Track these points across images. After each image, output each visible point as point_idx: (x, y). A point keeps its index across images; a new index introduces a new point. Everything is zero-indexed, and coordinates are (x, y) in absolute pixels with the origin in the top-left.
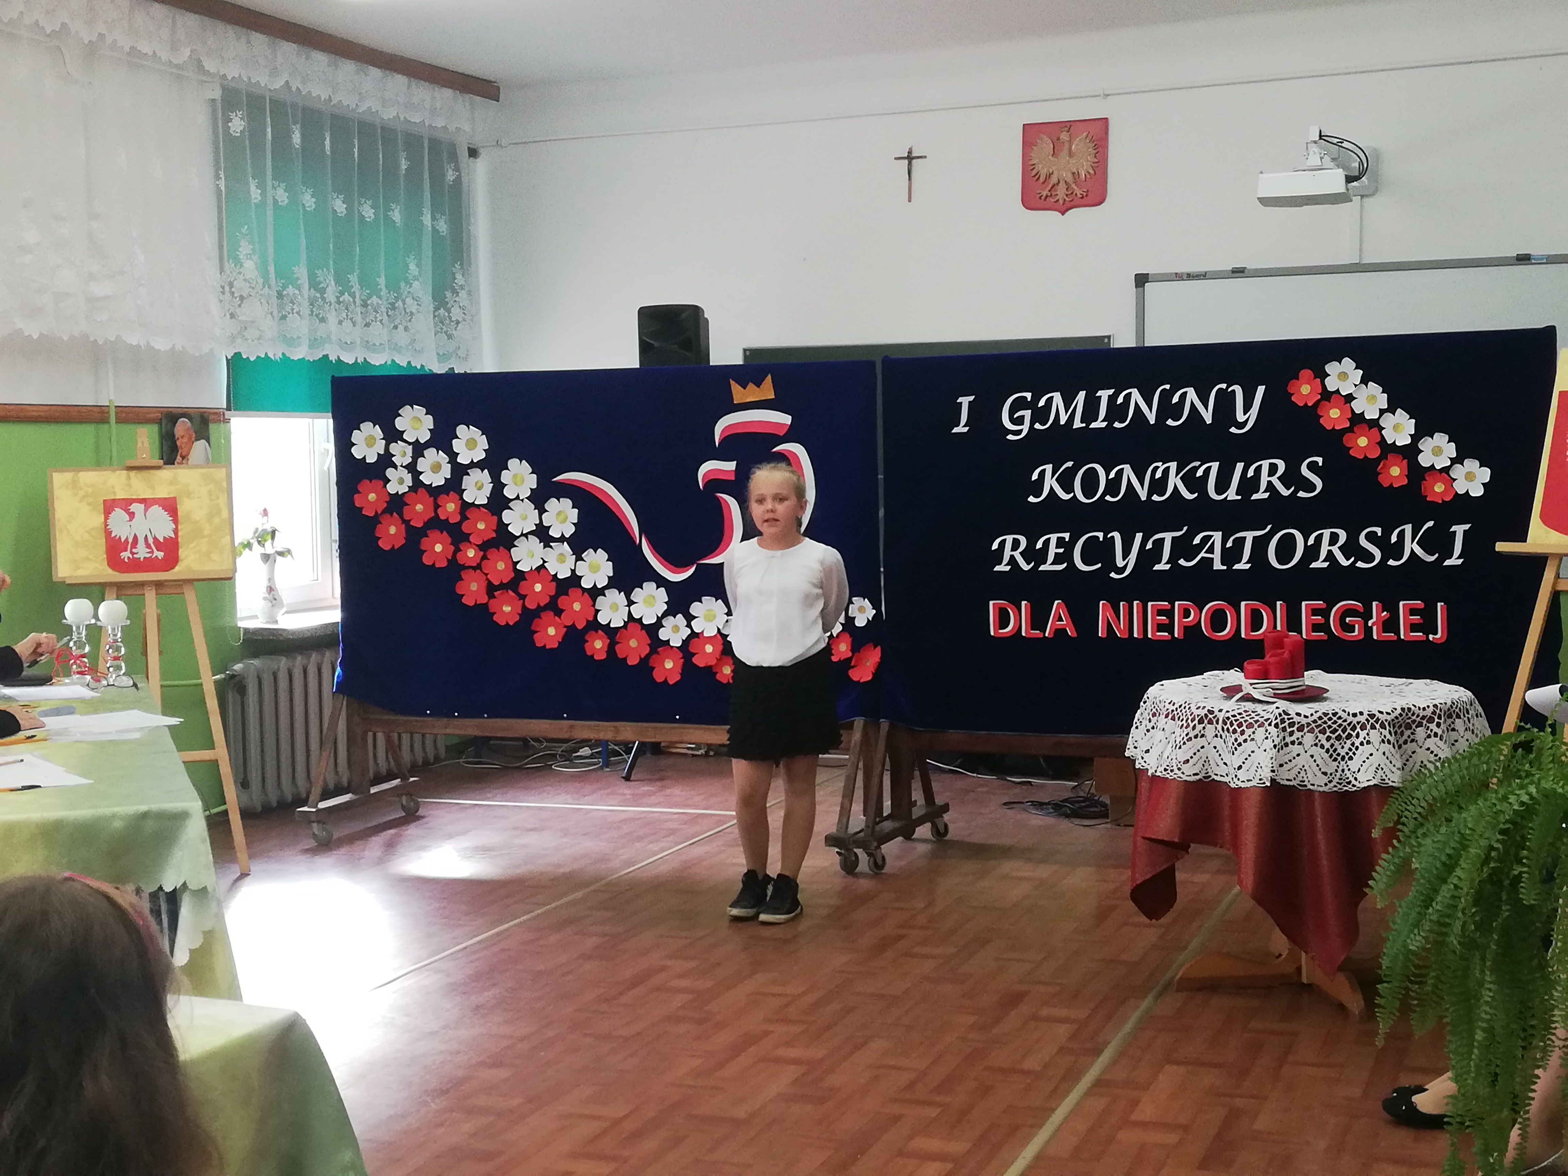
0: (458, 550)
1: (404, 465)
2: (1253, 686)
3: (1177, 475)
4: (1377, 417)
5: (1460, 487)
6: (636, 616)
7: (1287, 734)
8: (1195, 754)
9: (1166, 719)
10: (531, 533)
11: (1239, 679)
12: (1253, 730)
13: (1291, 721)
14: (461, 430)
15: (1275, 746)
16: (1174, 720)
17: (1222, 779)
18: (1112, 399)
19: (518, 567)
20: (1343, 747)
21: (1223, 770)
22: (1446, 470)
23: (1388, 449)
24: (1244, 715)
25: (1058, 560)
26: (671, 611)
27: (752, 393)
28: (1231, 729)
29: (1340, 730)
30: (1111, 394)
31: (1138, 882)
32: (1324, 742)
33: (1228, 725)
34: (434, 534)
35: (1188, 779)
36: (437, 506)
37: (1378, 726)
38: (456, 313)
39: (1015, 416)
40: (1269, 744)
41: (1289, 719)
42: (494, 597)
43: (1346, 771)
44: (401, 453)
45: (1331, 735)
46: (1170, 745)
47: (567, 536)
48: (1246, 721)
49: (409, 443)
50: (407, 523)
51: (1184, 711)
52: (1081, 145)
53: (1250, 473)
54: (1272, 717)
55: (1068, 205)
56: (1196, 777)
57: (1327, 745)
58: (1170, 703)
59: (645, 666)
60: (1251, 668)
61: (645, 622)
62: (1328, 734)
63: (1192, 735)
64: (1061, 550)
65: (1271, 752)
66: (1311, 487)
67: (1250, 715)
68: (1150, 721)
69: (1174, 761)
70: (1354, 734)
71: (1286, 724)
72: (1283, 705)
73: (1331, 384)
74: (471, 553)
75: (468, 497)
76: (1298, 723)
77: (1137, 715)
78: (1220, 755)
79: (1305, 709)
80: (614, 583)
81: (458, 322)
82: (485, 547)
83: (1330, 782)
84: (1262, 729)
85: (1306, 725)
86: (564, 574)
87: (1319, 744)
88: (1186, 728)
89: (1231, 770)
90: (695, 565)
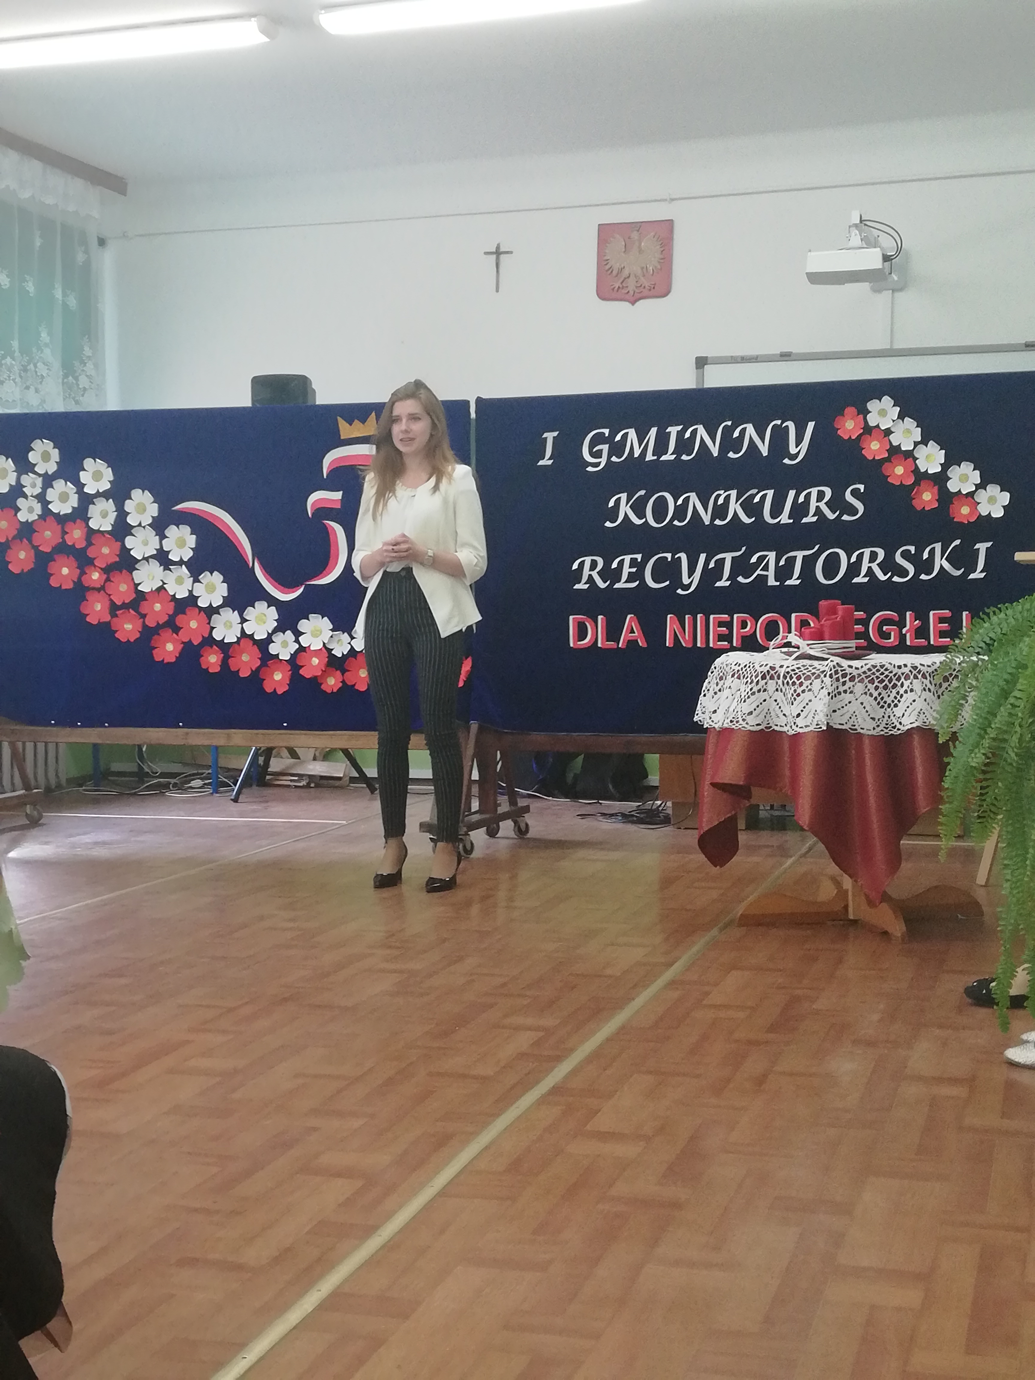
0: (83, 573)
1: (34, 494)
2: (811, 646)
3: (736, 503)
4: (911, 448)
5: (983, 510)
6: (248, 632)
7: (840, 684)
8: (758, 706)
9: (733, 679)
10: (152, 557)
12: (810, 681)
13: (844, 672)
14: (88, 463)
15: (829, 694)
16: (739, 679)
17: (781, 729)
18: (680, 434)
19: (140, 588)
20: (889, 696)
21: (783, 720)
22: (971, 495)
23: (920, 477)
24: (802, 669)
25: (631, 578)
26: (280, 628)
27: (357, 430)
28: (791, 682)
29: (887, 680)
31: (705, 831)
32: (872, 691)
33: (788, 679)
34: (61, 559)
35: (751, 728)
36: (65, 533)
37: (920, 676)
38: (83, 381)
39: (594, 450)
40: (824, 693)
42: (117, 616)
43: (892, 717)
44: (32, 484)
45: (879, 685)
46: (736, 700)
47: (185, 560)
48: (804, 674)
49: (39, 475)
50: (36, 548)
51: (748, 669)
52: (649, 244)
54: (827, 669)
55: (637, 296)
56: (758, 727)
57: (875, 694)
58: (736, 665)
59: (256, 678)
60: (808, 631)
61: (256, 637)
62: (876, 684)
63: (755, 689)
64: (634, 570)
65: (826, 701)
66: (854, 511)
67: (808, 669)
68: (717, 684)
69: (739, 713)
70: (899, 684)
71: (840, 675)
72: (837, 660)
73: (872, 420)
74: (96, 576)
75: (93, 524)
76: (850, 674)
77: (705, 684)
78: (780, 707)
79: (855, 663)
80: (228, 602)
81: (85, 389)
82: (108, 570)
83: (878, 726)
84: (819, 680)
85: (856, 676)
86: (182, 594)
87: (868, 693)
88: (750, 684)
89: (790, 719)
90: (304, 586)
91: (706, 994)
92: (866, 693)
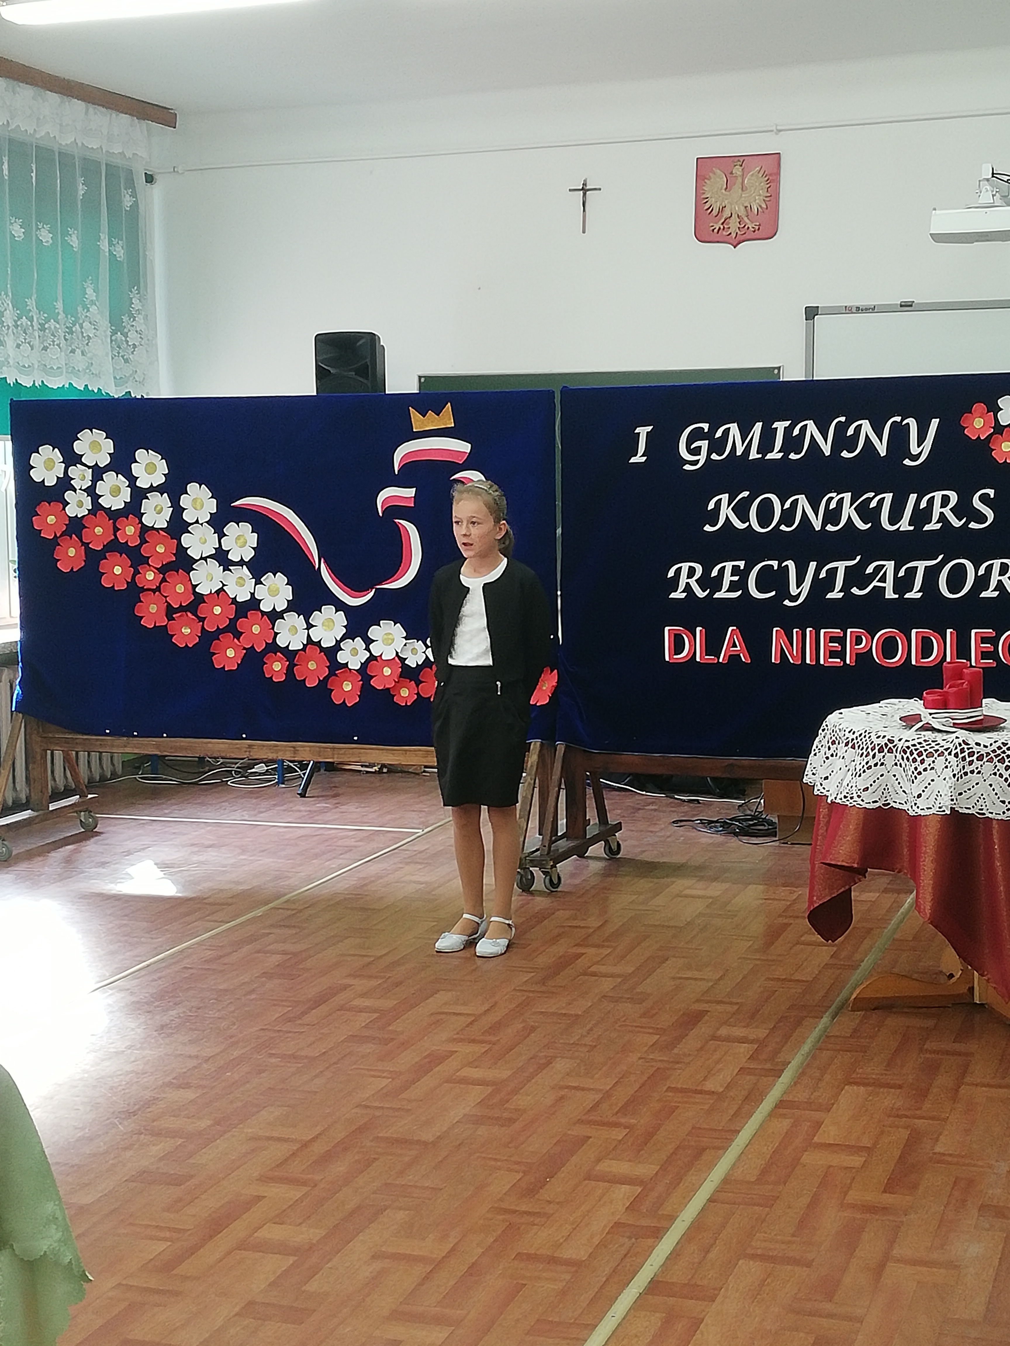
0: (137, 572)
1: (83, 488)
2: (933, 716)
3: (851, 506)
6: (315, 639)
7: (966, 763)
8: (874, 782)
9: (846, 748)
10: (210, 557)
11: (919, 709)
12: (933, 759)
13: (971, 750)
14: (140, 454)
15: (954, 775)
16: (854, 748)
17: (901, 807)
18: (788, 431)
19: (198, 590)
21: (902, 798)
24: (924, 744)
25: (732, 587)
26: (350, 634)
27: (431, 422)
28: (911, 758)
30: (787, 425)
31: (816, 905)
32: (1002, 771)
33: (908, 754)
34: (113, 557)
35: (867, 806)
36: (116, 529)
38: (133, 337)
39: (692, 447)
40: (948, 773)
41: (968, 749)
42: (174, 619)
44: (81, 477)
46: (850, 773)
47: (247, 560)
48: (926, 750)
49: (89, 467)
50: (86, 545)
51: (864, 740)
53: (923, 504)
54: (951, 746)
56: (875, 804)
57: (1006, 774)
58: (849, 732)
59: (324, 689)
60: (931, 698)
61: (324, 645)
63: (872, 763)
64: (736, 578)
65: (950, 781)
66: (981, 518)
67: (930, 744)
68: (829, 749)
69: (854, 788)
71: (966, 754)
72: (963, 734)
73: (1004, 417)
74: (150, 576)
75: (147, 520)
76: (978, 752)
77: (816, 743)
78: (899, 783)
79: (983, 738)
80: (292, 606)
81: (135, 346)
82: (163, 570)
83: (1008, 810)
84: (942, 758)
85: (985, 755)
86: (243, 597)
87: (998, 773)
88: (866, 756)
89: (910, 798)
90: (374, 590)
91: (818, 1125)
92: (995, 774)
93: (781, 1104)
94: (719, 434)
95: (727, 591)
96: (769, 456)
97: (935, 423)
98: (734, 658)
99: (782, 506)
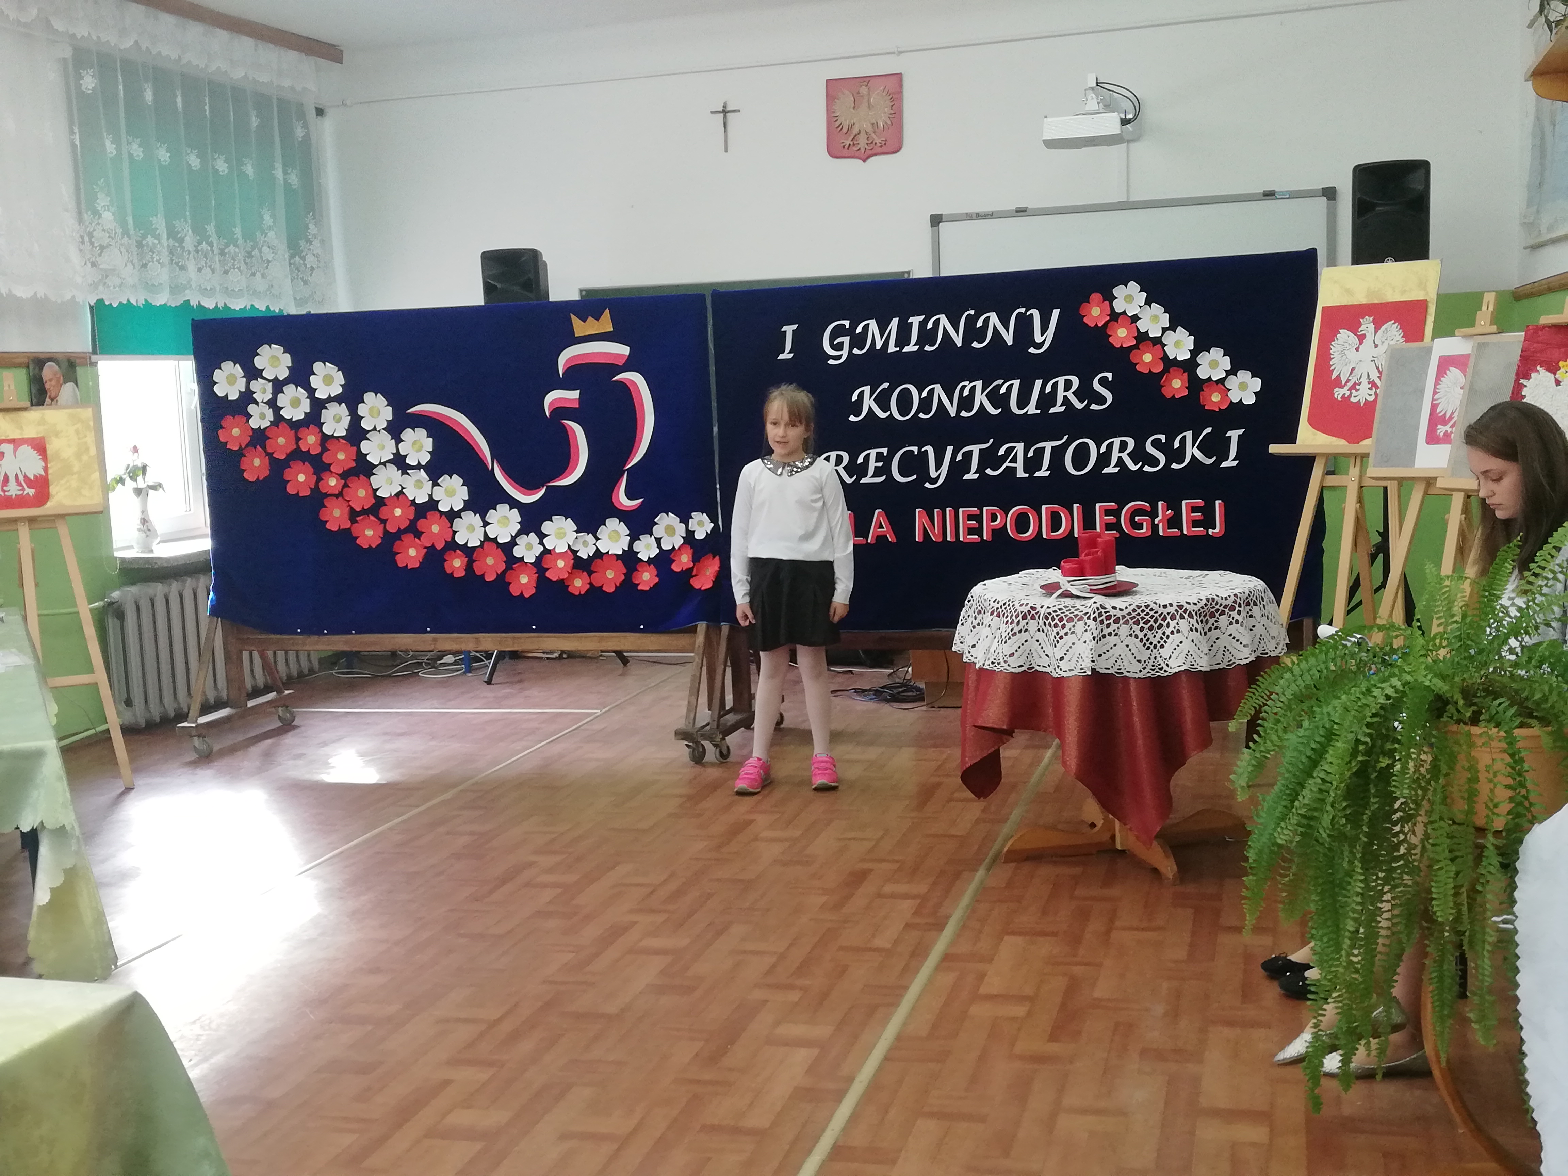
0: (319, 479)
1: (265, 401)
2: (1072, 583)
3: (982, 393)
4: (1160, 335)
5: (1234, 397)
6: (492, 536)
7: (1104, 626)
8: (1019, 647)
9: (992, 617)
10: (389, 461)
11: (1058, 577)
12: (1073, 624)
13: (1108, 614)
14: (318, 366)
15: (1094, 638)
16: (999, 617)
17: (1044, 670)
18: (923, 324)
19: (378, 494)
20: (1155, 636)
21: (1045, 661)
22: (1222, 381)
23: (1170, 364)
24: (1065, 610)
25: (878, 472)
26: (524, 530)
28: (1053, 624)
29: (1152, 620)
30: (921, 320)
31: (968, 766)
32: (1138, 632)
33: (1050, 620)
34: (297, 465)
35: (1014, 670)
36: (298, 439)
37: (1186, 616)
38: (310, 260)
39: (835, 343)
40: (1088, 636)
41: (1106, 613)
42: (357, 522)
43: (1158, 658)
44: (262, 390)
45: (1144, 625)
46: (996, 640)
47: (423, 464)
48: (1066, 616)
49: (269, 381)
50: (270, 455)
51: (1008, 608)
52: (878, 98)
53: (1048, 389)
54: (1090, 610)
55: (869, 153)
56: (1021, 668)
57: (1141, 635)
58: (994, 602)
59: (502, 582)
60: (1068, 567)
61: (500, 541)
62: (1141, 625)
63: (1016, 630)
64: (880, 464)
65: (1091, 644)
66: (1102, 400)
67: (1070, 610)
68: (975, 618)
69: (1001, 654)
70: (1165, 624)
71: (1103, 617)
72: (1100, 599)
73: (1119, 306)
74: (333, 482)
75: (327, 430)
76: (1115, 616)
77: (962, 613)
78: (1042, 648)
79: (1119, 602)
80: (469, 506)
81: (312, 269)
82: (346, 475)
83: (1144, 668)
84: (1082, 623)
85: (1121, 618)
86: (422, 499)
87: (1134, 634)
88: (1011, 624)
89: (1054, 661)
90: (545, 488)
91: (981, 976)
92: (1131, 635)
93: (947, 958)
94: (859, 330)
95: (872, 477)
96: (906, 349)
97: (1056, 313)
98: (881, 538)
99: (920, 394)
